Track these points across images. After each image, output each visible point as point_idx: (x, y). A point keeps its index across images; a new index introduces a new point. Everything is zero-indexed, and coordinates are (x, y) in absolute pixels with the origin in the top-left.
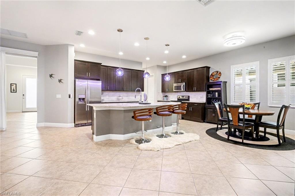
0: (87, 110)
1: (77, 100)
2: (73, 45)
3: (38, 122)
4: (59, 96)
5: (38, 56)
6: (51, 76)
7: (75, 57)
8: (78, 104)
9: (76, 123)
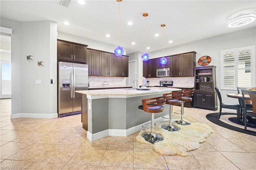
0: (72, 97)
1: (61, 86)
2: (56, 22)
3: (13, 113)
4: (38, 82)
5: (12, 34)
6: (28, 58)
7: (57, 36)
8: (61, 91)
9: (59, 113)
